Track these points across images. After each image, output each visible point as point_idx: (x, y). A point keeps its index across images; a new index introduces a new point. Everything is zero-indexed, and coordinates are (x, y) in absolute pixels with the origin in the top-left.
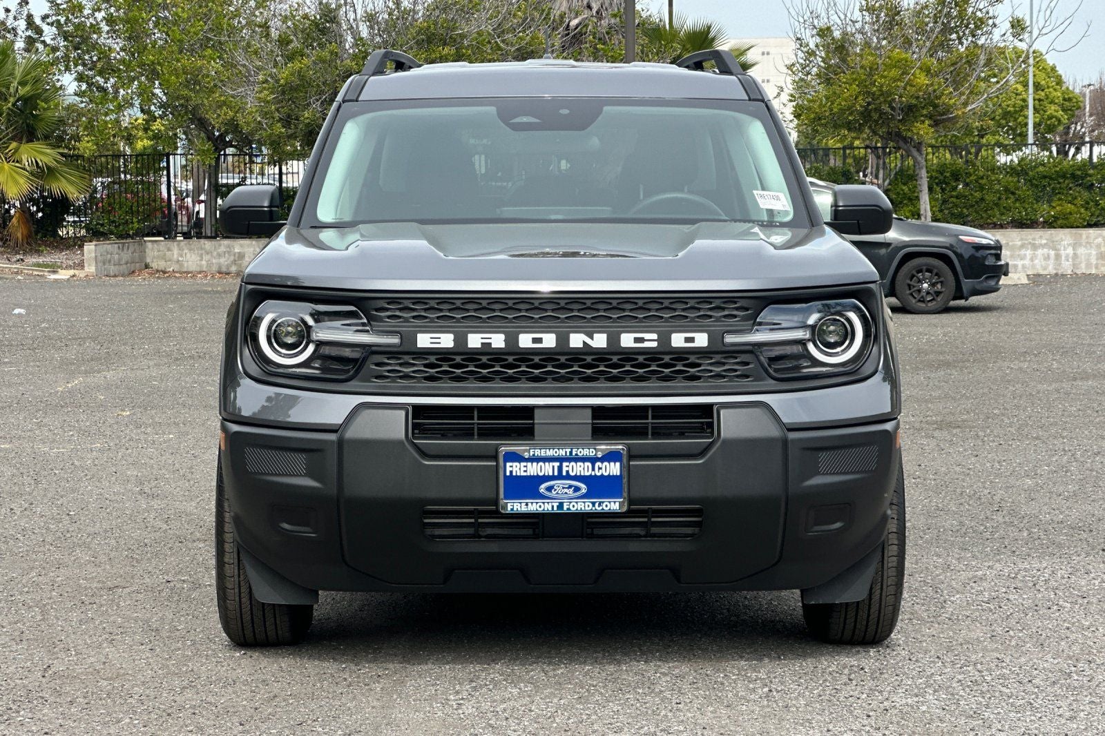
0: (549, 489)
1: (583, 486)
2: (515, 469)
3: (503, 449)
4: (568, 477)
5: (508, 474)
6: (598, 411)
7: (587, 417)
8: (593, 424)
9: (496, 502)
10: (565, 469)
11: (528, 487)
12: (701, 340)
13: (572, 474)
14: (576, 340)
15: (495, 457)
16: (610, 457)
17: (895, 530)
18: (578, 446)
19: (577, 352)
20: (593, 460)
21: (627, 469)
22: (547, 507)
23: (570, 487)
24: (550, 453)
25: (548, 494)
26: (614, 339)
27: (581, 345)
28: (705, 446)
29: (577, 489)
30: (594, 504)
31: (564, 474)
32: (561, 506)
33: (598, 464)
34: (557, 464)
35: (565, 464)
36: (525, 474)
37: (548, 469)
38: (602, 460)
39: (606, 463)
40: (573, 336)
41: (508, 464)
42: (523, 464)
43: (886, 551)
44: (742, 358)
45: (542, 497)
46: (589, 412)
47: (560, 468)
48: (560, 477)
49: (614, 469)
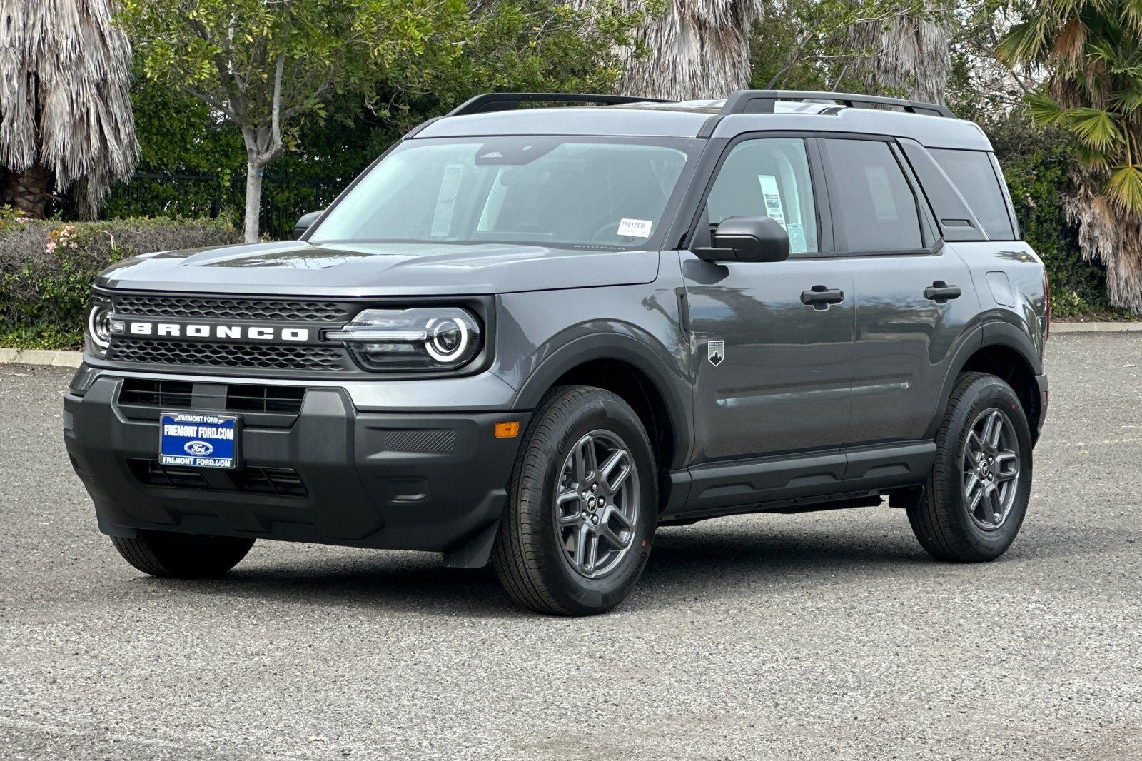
0: (191, 447)
1: (210, 447)
2: (171, 430)
3: (163, 415)
4: (202, 439)
5: (166, 434)
6: (233, 388)
7: (224, 393)
8: (227, 398)
9: (157, 456)
10: (200, 432)
11: (177, 445)
12: (303, 335)
13: (205, 436)
14: (222, 332)
15: (157, 421)
16: (227, 424)
17: (526, 511)
18: (207, 415)
19: (220, 341)
20: (217, 426)
21: (239, 436)
22: (187, 461)
23: (203, 447)
24: (191, 419)
25: (189, 451)
26: (244, 332)
27: (224, 336)
28: (293, 420)
29: (207, 449)
30: (215, 460)
31: (200, 436)
32: (195, 462)
33: (220, 430)
34: (195, 428)
35: (200, 428)
36: (176, 435)
37: (189, 432)
38: (222, 426)
39: (225, 429)
40: (219, 328)
41: (166, 426)
42: (175, 427)
43: (520, 529)
44: (337, 351)
45: (186, 454)
46: (226, 389)
47: (197, 431)
48: (197, 438)
49: (228, 434)
